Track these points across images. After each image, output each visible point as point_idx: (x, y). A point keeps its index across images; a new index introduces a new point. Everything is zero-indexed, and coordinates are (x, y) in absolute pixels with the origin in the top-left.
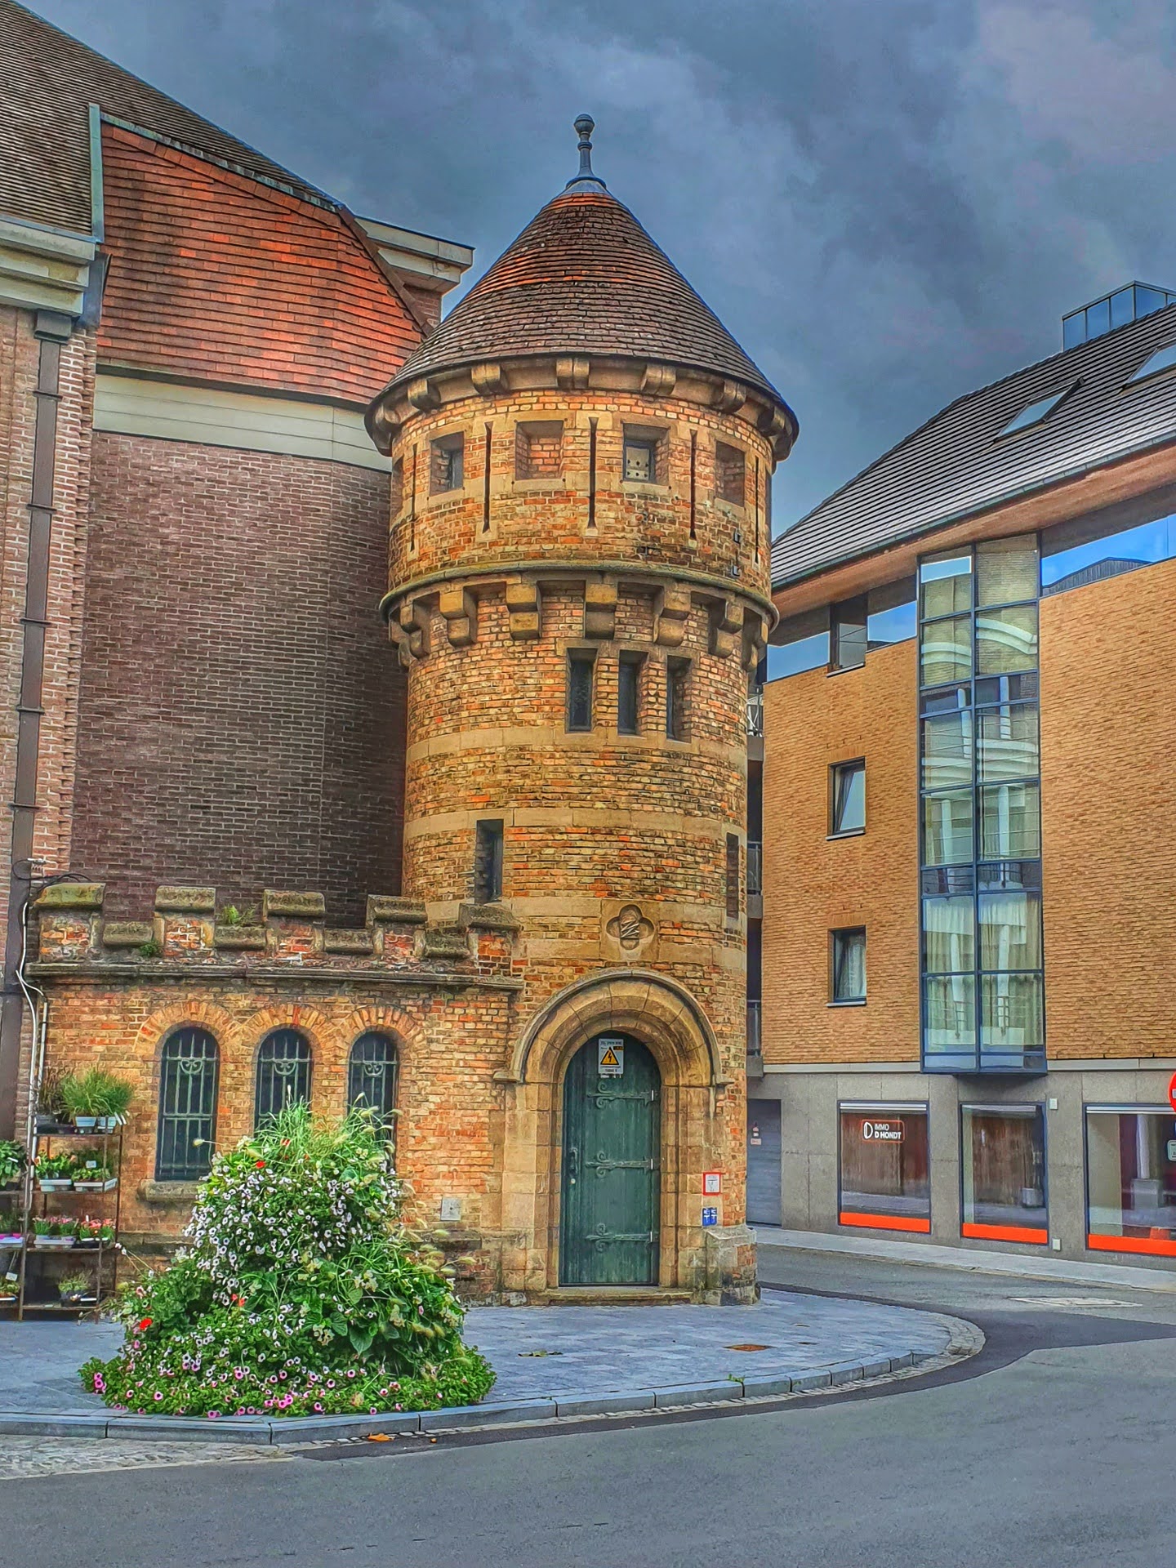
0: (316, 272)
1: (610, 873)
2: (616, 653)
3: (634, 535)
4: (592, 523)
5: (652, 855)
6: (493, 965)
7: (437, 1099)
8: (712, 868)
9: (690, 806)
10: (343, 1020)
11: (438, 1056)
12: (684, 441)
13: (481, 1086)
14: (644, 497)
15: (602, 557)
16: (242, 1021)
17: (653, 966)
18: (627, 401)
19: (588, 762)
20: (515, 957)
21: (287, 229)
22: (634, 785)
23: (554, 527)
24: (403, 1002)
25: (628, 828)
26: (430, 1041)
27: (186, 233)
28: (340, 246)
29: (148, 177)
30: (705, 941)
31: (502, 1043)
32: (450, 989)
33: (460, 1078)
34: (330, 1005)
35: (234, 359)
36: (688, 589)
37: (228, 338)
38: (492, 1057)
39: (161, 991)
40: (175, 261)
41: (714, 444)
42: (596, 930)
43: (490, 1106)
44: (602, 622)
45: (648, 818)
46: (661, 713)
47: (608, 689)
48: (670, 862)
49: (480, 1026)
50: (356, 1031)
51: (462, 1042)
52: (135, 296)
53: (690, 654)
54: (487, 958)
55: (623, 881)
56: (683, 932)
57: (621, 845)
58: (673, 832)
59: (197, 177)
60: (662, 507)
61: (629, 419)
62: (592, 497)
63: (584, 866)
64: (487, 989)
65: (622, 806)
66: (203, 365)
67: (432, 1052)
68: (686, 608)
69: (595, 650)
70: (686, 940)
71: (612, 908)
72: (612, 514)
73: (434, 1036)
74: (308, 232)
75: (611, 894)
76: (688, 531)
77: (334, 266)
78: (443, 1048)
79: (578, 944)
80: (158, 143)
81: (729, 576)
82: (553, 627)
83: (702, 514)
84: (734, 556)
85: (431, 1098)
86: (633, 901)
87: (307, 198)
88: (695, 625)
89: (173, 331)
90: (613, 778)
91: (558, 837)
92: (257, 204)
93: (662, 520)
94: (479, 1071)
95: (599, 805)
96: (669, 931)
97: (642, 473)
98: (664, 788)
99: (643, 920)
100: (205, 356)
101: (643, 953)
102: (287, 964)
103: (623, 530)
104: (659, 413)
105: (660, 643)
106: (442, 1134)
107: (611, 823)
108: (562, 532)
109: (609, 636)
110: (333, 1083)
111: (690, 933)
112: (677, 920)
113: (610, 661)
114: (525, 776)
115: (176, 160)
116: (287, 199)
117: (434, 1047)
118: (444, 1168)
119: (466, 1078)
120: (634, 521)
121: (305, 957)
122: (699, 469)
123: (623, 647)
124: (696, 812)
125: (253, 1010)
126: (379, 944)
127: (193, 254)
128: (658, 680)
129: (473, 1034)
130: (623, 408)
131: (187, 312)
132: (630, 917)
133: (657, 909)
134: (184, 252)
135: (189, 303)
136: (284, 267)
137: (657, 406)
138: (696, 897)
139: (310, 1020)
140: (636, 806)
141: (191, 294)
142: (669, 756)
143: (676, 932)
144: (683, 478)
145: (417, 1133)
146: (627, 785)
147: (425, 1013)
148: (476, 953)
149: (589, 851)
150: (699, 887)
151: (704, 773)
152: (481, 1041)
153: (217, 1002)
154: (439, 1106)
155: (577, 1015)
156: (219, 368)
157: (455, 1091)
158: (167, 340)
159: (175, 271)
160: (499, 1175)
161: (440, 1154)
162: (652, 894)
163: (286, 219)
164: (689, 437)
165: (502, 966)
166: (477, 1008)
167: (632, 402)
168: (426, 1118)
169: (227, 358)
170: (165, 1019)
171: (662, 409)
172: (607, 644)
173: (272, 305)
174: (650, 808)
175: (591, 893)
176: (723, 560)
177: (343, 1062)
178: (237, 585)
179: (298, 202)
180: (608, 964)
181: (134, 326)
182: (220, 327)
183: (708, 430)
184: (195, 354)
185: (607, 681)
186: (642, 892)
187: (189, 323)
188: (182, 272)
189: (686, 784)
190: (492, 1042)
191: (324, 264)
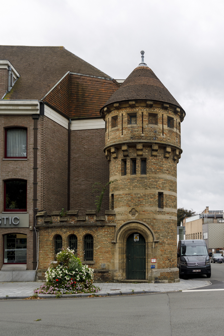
0: (109, 93)
1: (129, 202)
2: (130, 159)
3: (130, 135)
4: (122, 134)
5: (137, 198)
6: (110, 221)
7: (100, 246)
8: (153, 199)
9: (147, 187)
10: (81, 233)
11: (100, 238)
12: (140, 114)
13: (109, 244)
14: (132, 127)
15: (124, 141)
16: (65, 234)
17: (138, 220)
18: (128, 109)
19: (125, 181)
20: (115, 220)
21: (103, 86)
22: (134, 185)
23: (117, 136)
24: (92, 229)
25: (132, 193)
26: (98, 236)
27: (86, 91)
28: (113, 87)
29: (79, 82)
30: (151, 214)
31: (113, 236)
32: (101, 226)
33: (104, 242)
34: (79, 230)
35: (95, 113)
36: (142, 144)
37: (94, 109)
38: (111, 238)
39: (53, 229)
40: (84, 97)
41: (148, 114)
42: (127, 213)
43: (111, 247)
44: (126, 153)
45: (136, 191)
46: (139, 170)
47: (128, 166)
48: (142, 199)
49: (108, 233)
50: (84, 235)
51: (104, 236)
52: (78, 105)
53: (146, 157)
54: (109, 220)
55: (132, 204)
56: (145, 213)
57: (131, 197)
58: (142, 193)
59: (87, 80)
60: (135, 129)
61: (129, 112)
62: (122, 129)
63: (125, 201)
64: (109, 226)
65: (131, 189)
66: (90, 115)
67: (98, 238)
68: (142, 148)
69: (126, 159)
70: (146, 214)
71: (130, 209)
72: (126, 132)
73: (99, 235)
74: (107, 85)
75: (129, 206)
76: (142, 132)
77: (112, 91)
78: (100, 237)
79: (124, 216)
80: (81, 76)
81: (153, 140)
82: (119, 155)
83: (145, 128)
84: (154, 136)
85: (98, 246)
86: (133, 207)
87: (107, 79)
88: (147, 151)
89: (85, 110)
90: (129, 184)
91: (121, 196)
92: (98, 82)
93: (136, 131)
94: (108, 241)
95: (127, 189)
96: (142, 213)
97: (135, 122)
98: (140, 184)
99: (136, 211)
100: (90, 113)
101: (136, 217)
102: (71, 223)
103: (128, 134)
104: (134, 110)
105: (138, 155)
106: (101, 252)
107: (129, 192)
108: (118, 137)
109: (127, 156)
110: (80, 244)
111: (147, 213)
112: (144, 210)
113: (129, 161)
114: (116, 185)
115: (84, 78)
116: (103, 80)
117: (99, 237)
118: (102, 258)
119: (106, 242)
120: (130, 132)
121: (74, 222)
122: (144, 119)
123: (131, 157)
124: (148, 189)
125: (66, 232)
126: (87, 219)
127: (87, 95)
128: (138, 163)
129: (107, 234)
130: (127, 111)
131: (87, 106)
132: (133, 211)
133: (139, 208)
134: (86, 95)
135: (87, 104)
136: (103, 93)
137: (134, 109)
138: (148, 206)
139: (75, 233)
140: (134, 189)
141: (88, 102)
142: (141, 178)
143: (143, 213)
144: (140, 122)
145: (96, 252)
146: (132, 185)
147: (97, 231)
148: (107, 219)
149: (125, 198)
150: (149, 203)
151: (150, 180)
152: (109, 235)
153: (61, 231)
154: (100, 247)
155: (124, 230)
156: (93, 115)
157: (103, 245)
158: (84, 112)
159: (85, 99)
160: (114, 260)
161: (101, 256)
162: (137, 206)
163: (103, 84)
164: (141, 113)
165: (113, 222)
166: (107, 230)
167: (129, 109)
168: (97, 250)
169: (94, 113)
170: (53, 234)
171: (135, 109)
172: (128, 157)
173: (101, 101)
174: (137, 189)
175: (126, 206)
176: (151, 137)
177: (81, 240)
178: (97, 154)
179: (105, 80)
180: (129, 220)
181: (78, 110)
182: (92, 107)
183: (146, 111)
184: (89, 113)
185: (129, 165)
186: (135, 205)
187: (87, 108)
188: (86, 99)
189: (145, 183)
190: (111, 236)
191: (110, 91)
